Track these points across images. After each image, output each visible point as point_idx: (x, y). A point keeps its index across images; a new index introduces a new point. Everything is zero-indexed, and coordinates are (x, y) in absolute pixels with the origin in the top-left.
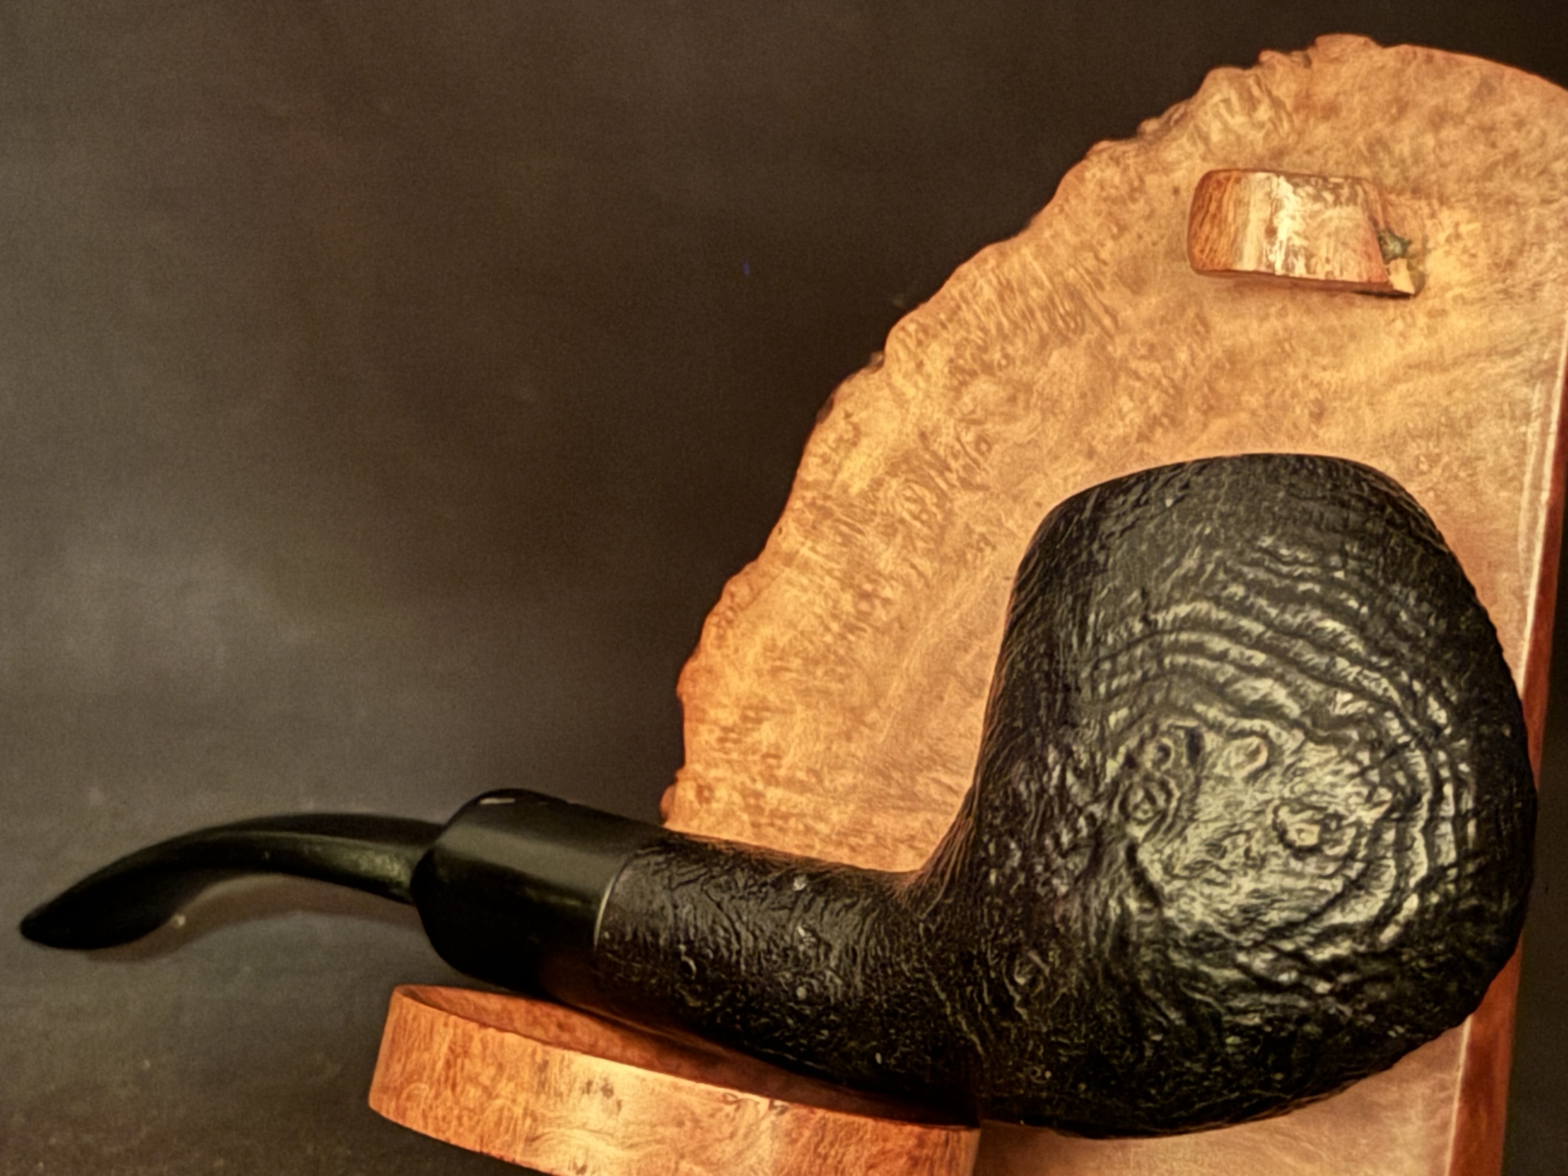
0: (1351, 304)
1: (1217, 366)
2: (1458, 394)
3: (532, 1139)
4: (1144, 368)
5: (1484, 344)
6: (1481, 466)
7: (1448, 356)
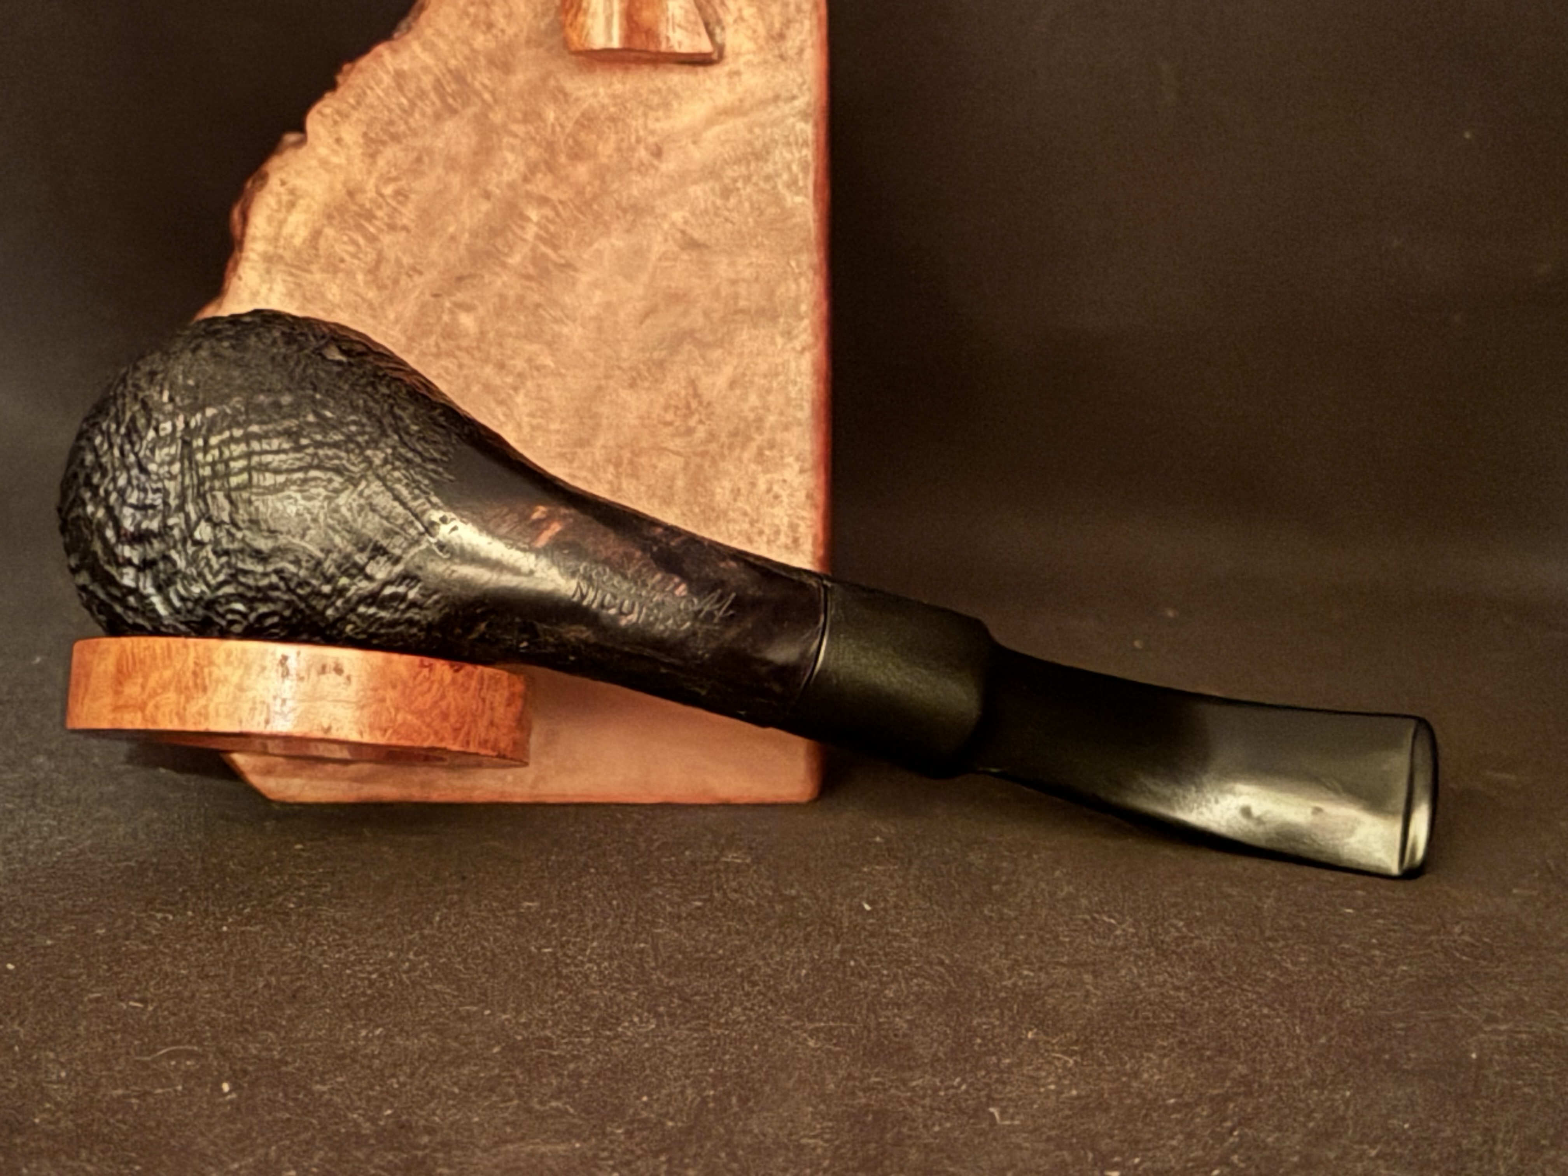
1: (578, 123)
2: (757, 131)
4: (522, 129)
5: (770, 94)
6: (779, 180)
7: (747, 105)
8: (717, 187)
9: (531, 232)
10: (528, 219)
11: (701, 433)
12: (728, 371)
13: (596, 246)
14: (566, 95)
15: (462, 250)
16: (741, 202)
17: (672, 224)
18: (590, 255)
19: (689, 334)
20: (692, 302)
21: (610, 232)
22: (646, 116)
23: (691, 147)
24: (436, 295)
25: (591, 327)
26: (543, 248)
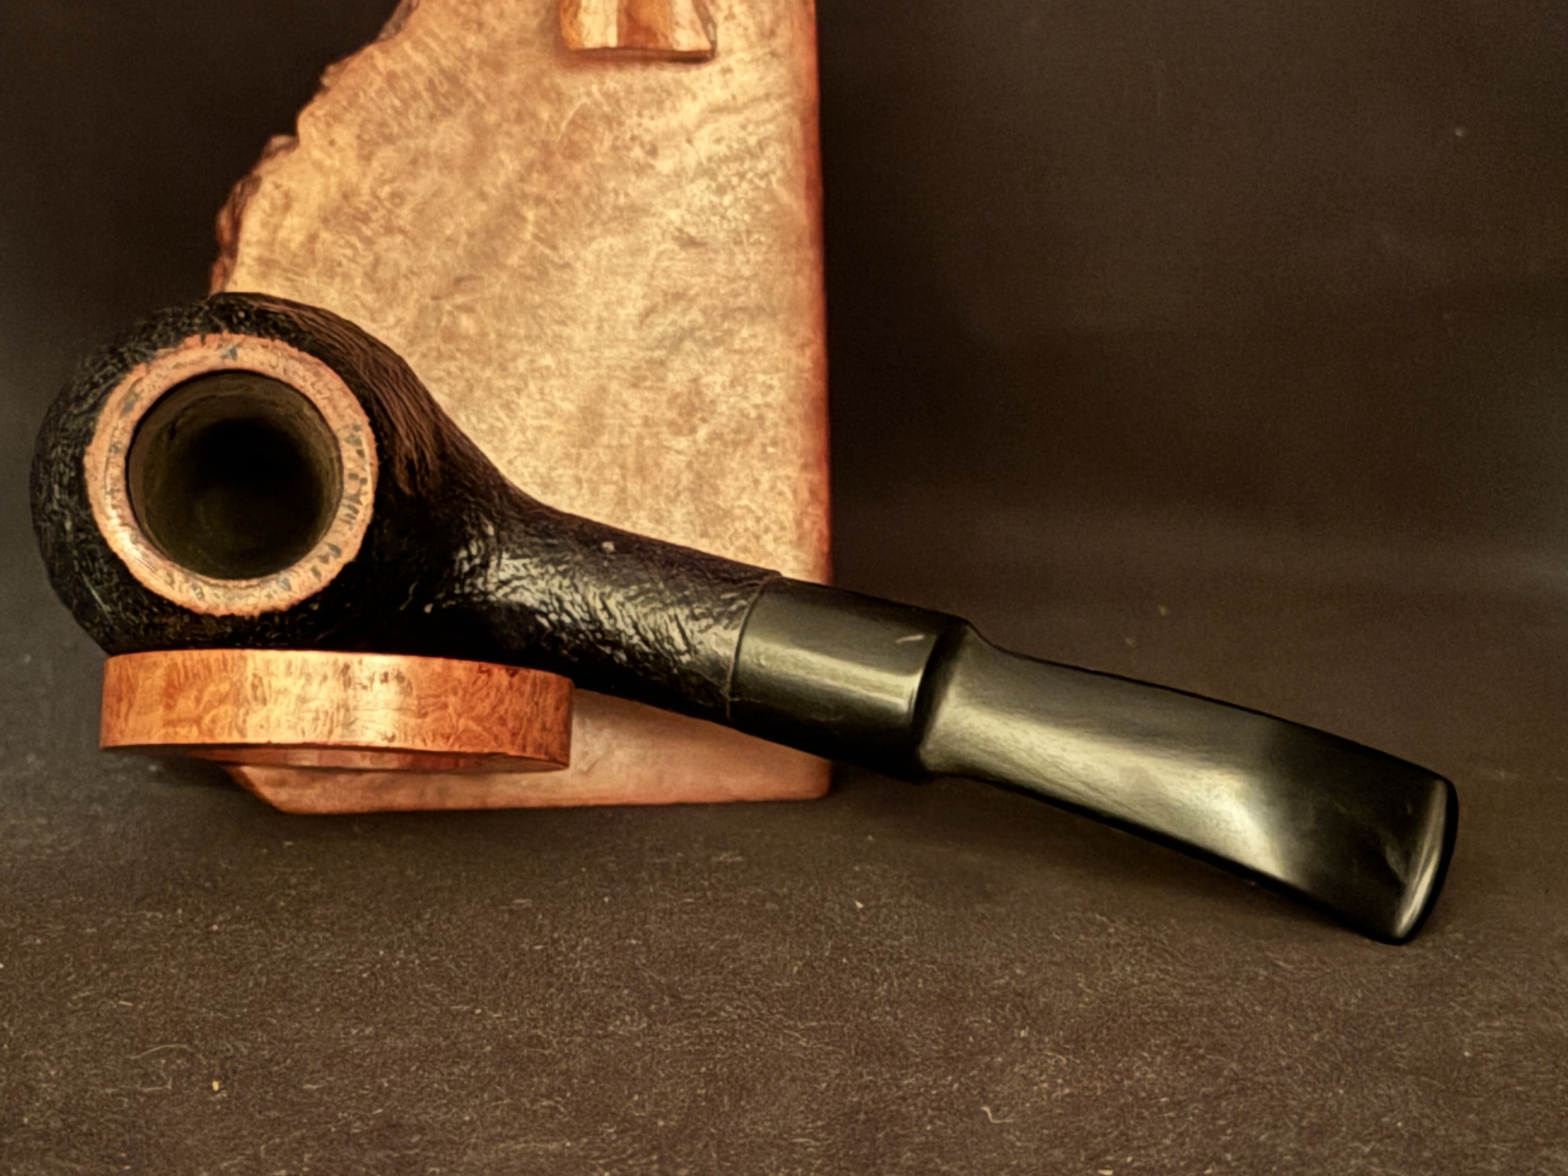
1: (572, 122)
2: (750, 128)
3: (347, 725)
4: (517, 129)
5: (761, 92)
6: (774, 179)
7: (740, 102)
8: (712, 185)
9: (528, 232)
10: (525, 220)
11: (703, 432)
12: (728, 369)
13: (596, 245)
14: (560, 94)
15: (460, 251)
16: (737, 200)
17: (670, 222)
18: (588, 255)
19: (690, 332)
20: (692, 301)
21: (607, 232)
22: (640, 115)
23: (685, 146)
24: (435, 298)
25: (592, 327)
26: (541, 249)
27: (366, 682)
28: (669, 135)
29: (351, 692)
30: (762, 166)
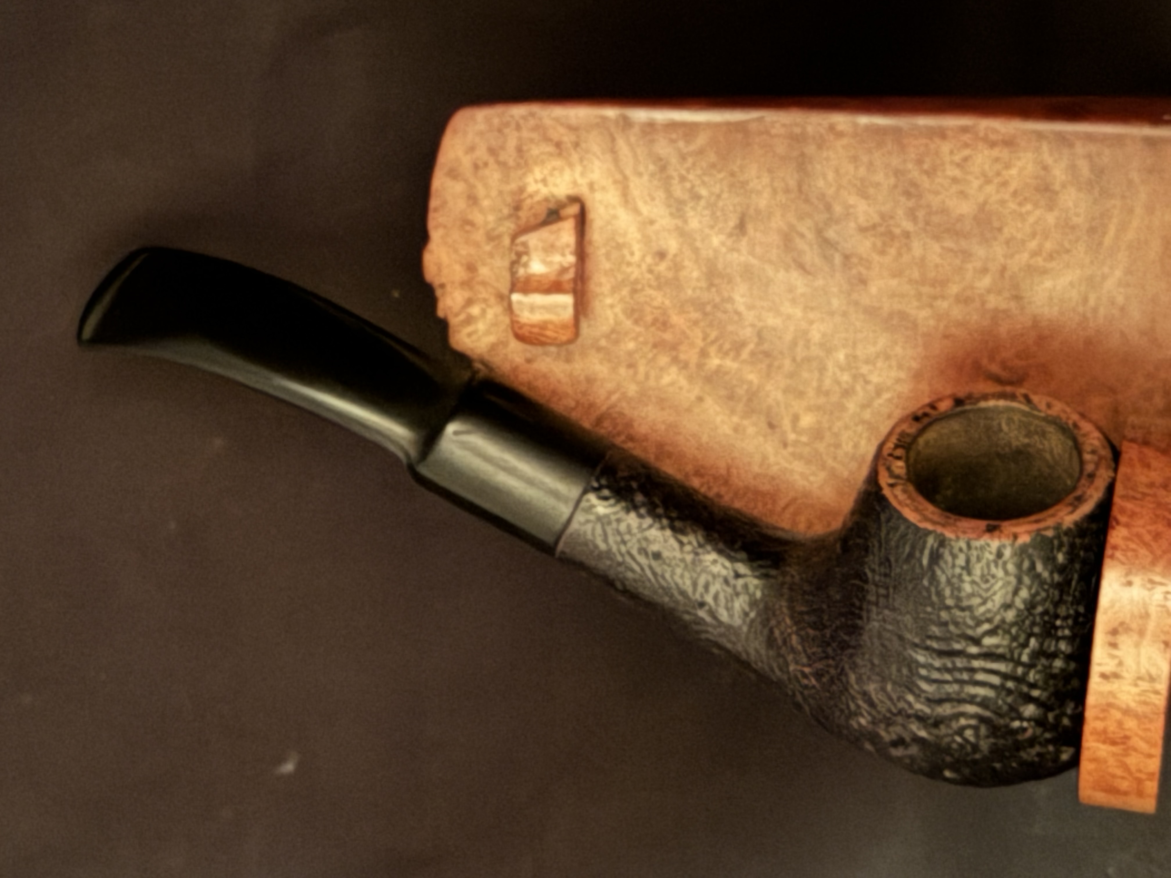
0: (590, 242)
1: (636, 322)
2: (641, 169)
3: (1152, 679)
4: (642, 369)
5: (608, 157)
6: (685, 151)
7: (619, 177)
8: (691, 204)
9: (730, 364)
10: (720, 366)
11: (908, 225)
12: (852, 200)
13: (742, 308)
14: (613, 331)
15: (746, 422)
16: (704, 183)
17: (723, 244)
18: (750, 316)
19: (819, 232)
20: (792, 227)
21: (730, 300)
22: (629, 264)
23: (656, 227)
24: (785, 445)
25: (812, 315)
26: (745, 354)
27: (1116, 661)
28: (646, 240)
29: (1125, 674)
30: (674, 160)
